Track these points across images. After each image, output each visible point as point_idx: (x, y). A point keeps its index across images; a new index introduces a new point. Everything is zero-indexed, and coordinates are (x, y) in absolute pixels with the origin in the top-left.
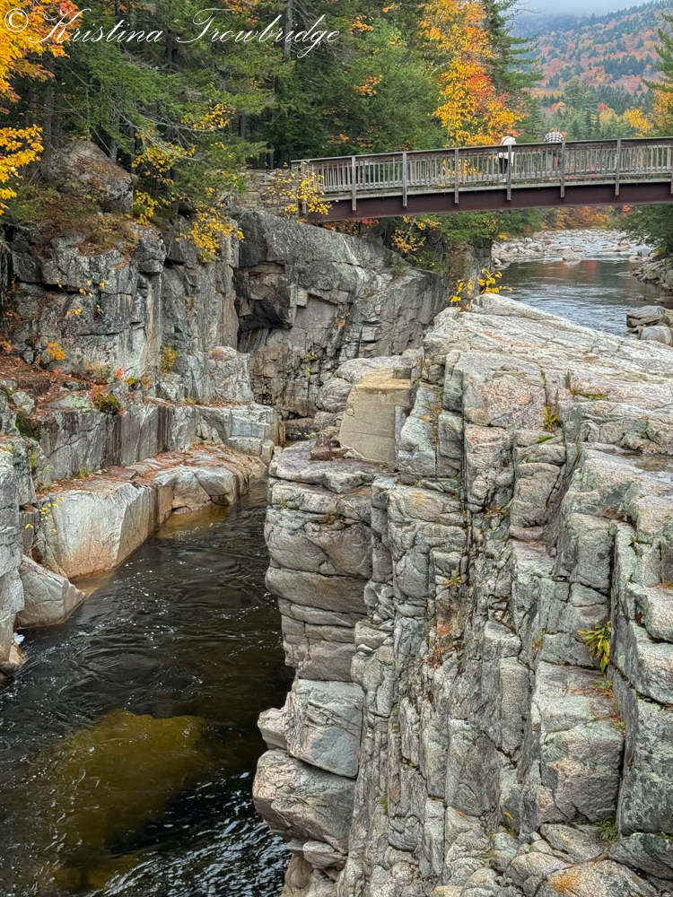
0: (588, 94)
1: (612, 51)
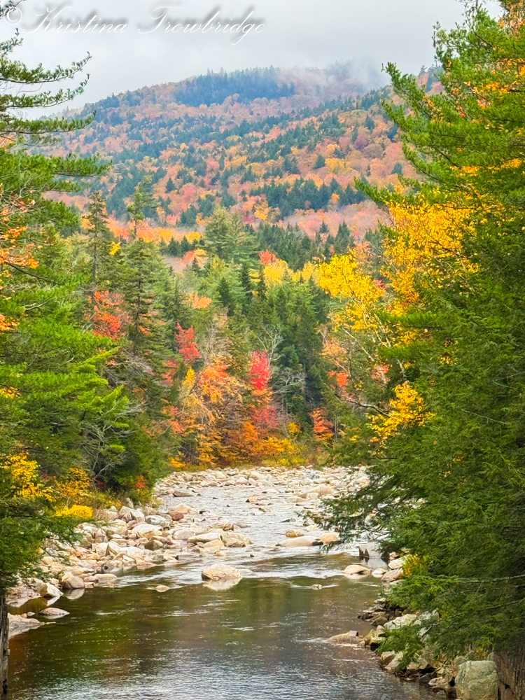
0: (243, 237)
1: (277, 173)
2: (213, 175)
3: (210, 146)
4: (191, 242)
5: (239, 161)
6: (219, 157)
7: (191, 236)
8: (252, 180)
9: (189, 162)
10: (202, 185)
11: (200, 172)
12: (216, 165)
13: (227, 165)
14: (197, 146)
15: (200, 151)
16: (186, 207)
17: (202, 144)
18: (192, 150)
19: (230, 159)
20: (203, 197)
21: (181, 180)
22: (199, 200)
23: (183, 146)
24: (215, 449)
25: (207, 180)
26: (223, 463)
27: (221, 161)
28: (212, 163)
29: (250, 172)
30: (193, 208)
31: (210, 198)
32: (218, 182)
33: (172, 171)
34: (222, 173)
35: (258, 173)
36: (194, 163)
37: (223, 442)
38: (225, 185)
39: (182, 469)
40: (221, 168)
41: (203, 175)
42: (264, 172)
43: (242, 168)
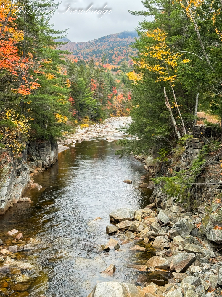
2: (125, 54)
3: (124, 47)
4: (118, 68)
5: (130, 51)
6: (126, 50)
7: (119, 67)
8: (133, 55)
9: (120, 51)
10: (122, 56)
11: (122, 53)
12: (126, 51)
13: (128, 51)
14: (122, 47)
15: (122, 48)
16: (119, 61)
17: (123, 47)
18: (121, 48)
19: (128, 50)
20: (122, 58)
21: (118, 55)
22: (122, 59)
23: (119, 47)
24: (120, 113)
25: (123, 55)
26: (122, 115)
27: (127, 51)
28: (125, 51)
29: (132, 53)
30: (120, 61)
31: (124, 59)
32: (126, 55)
33: (116, 53)
34: (127, 53)
35: (134, 53)
36: (121, 51)
37: (122, 111)
38: (127, 56)
39: (113, 117)
40: (126, 52)
41: (123, 54)
42: (136, 53)
43: (131, 52)
